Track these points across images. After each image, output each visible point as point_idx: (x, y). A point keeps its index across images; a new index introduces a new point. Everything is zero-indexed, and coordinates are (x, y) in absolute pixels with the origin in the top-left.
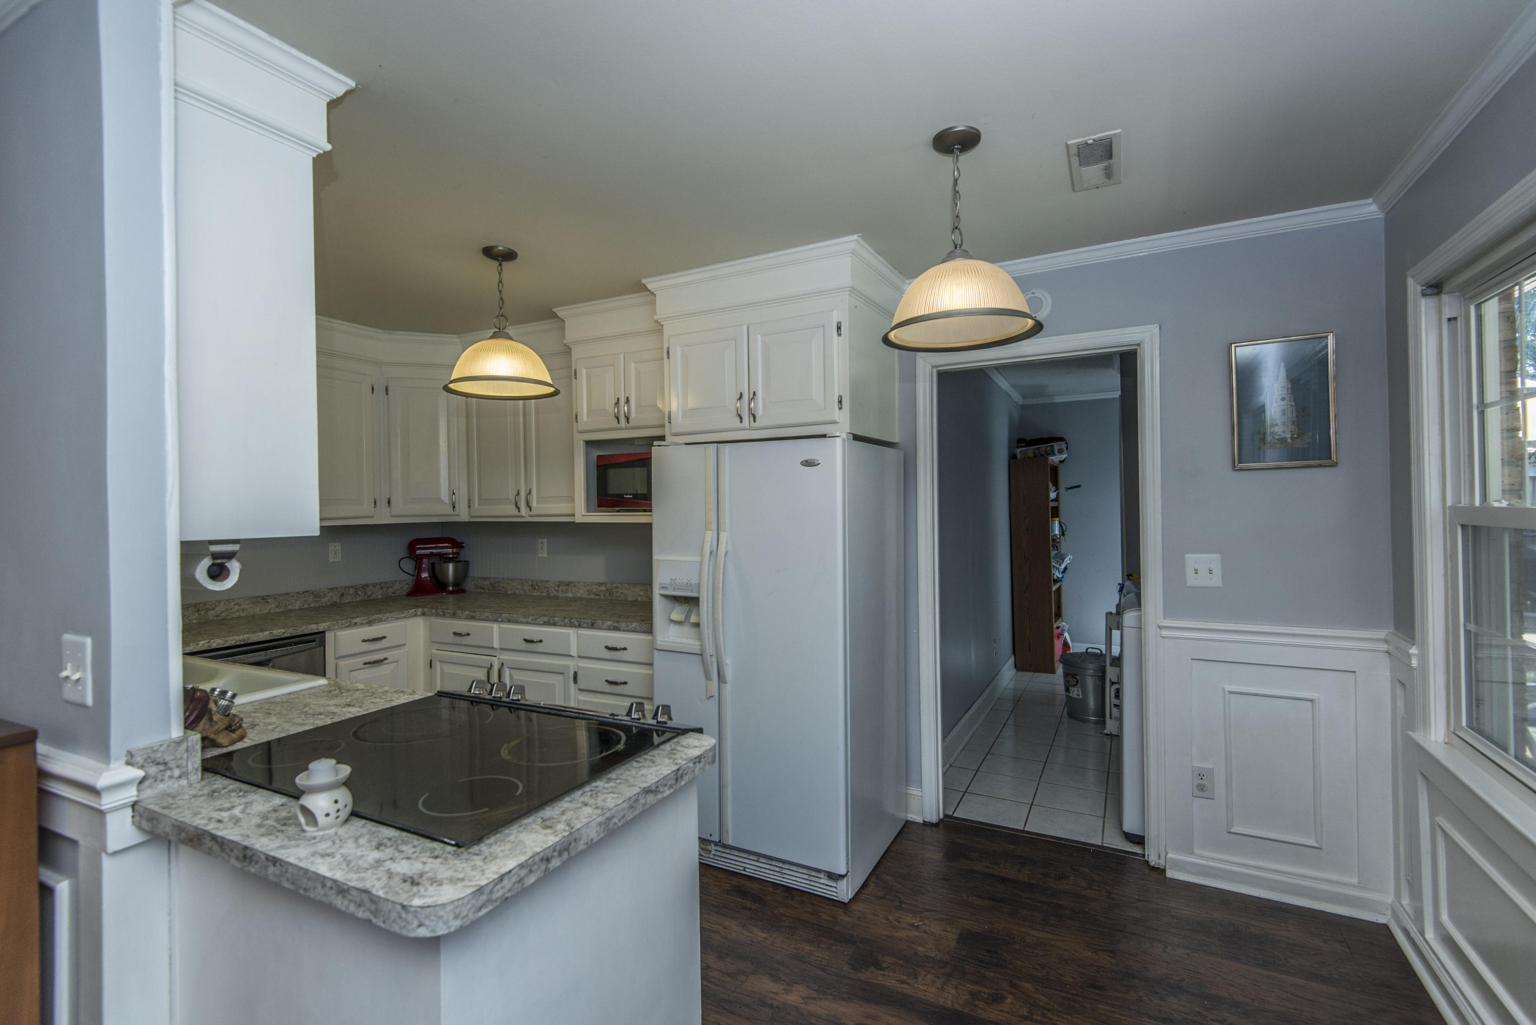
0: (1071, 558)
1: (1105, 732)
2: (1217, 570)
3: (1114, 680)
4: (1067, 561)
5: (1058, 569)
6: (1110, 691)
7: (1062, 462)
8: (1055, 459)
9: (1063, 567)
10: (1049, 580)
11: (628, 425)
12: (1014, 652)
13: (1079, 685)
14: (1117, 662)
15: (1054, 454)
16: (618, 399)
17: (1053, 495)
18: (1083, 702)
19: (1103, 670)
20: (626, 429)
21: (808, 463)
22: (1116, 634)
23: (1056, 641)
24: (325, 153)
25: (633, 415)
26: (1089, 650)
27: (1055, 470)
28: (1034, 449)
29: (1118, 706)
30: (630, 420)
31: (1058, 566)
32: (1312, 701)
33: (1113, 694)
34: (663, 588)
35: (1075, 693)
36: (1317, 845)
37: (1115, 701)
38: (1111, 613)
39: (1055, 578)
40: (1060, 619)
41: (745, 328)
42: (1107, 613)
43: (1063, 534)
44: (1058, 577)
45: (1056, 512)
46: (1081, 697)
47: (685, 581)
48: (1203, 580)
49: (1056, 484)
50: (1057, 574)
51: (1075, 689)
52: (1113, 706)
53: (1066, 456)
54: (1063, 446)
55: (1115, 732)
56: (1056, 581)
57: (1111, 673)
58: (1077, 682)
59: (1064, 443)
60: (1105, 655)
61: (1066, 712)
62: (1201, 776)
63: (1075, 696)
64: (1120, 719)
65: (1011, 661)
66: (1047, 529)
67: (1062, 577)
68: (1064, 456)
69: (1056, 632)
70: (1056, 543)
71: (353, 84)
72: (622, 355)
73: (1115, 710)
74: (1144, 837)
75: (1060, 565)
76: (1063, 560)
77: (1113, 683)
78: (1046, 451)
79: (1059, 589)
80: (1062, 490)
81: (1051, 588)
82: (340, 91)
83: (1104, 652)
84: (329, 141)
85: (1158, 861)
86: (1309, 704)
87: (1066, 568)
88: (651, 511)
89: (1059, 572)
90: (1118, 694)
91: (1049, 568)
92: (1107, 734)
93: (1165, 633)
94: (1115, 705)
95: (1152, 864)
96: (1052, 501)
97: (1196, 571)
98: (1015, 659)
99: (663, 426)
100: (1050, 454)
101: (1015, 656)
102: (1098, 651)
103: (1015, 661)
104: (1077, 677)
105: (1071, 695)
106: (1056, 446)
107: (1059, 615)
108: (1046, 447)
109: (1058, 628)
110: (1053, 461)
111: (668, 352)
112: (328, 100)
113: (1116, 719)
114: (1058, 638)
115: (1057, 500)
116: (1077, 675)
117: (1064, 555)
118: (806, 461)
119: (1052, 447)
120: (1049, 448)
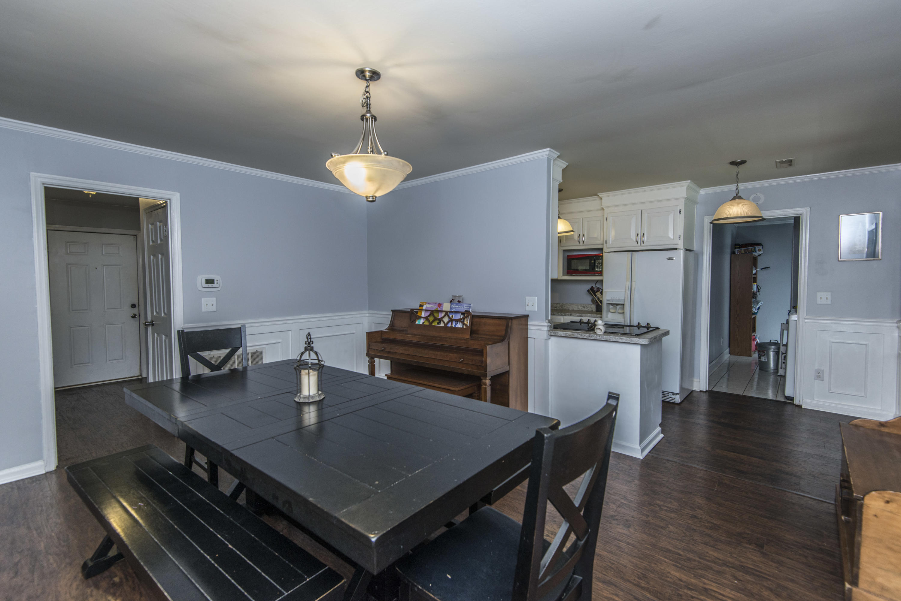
0: (762, 303)
1: (778, 374)
2: (829, 297)
3: (784, 352)
4: (760, 304)
5: (755, 308)
6: (781, 357)
7: (759, 255)
8: (756, 254)
9: (758, 307)
10: (750, 313)
11: (583, 244)
12: (729, 346)
13: (766, 355)
14: (786, 345)
15: (756, 251)
16: (579, 235)
17: (754, 272)
18: (768, 363)
19: (779, 349)
20: (582, 245)
21: (669, 259)
22: (785, 332)
23: (752, 341)
24: (561, 182)
25: (585, 241)
26: (772, 341)
27: (755, 259)
28: (745, 250)
29: (785, 363)
30: (584, 243)
31: (755, 306)
32: (866, 345)
33: (783, 358)
34: (608, 301)
35: (764, 359)
36: (865, 396)
37: (783, 361)
38: (784, 323)
39: (753, 312)
40: (755, 333)
41: (640, 211)
42: (781, 324)
43: (759, 291)
44: (755, 312)
45: (755, 280)
46: (766, 361)
47: (617, 298)
48: (824, 301)
49: (755, 265)
50: (754, 310)
51: (764, 357)
52: (782, 363)
53: (762, 252)
54: (761, 248)
55: (783, 374)
56: (754, 314)
57: (782, 349)
58: (765, 354)
59: (761, 246)
60: (780, 344)
61: (758, 368)
62: (819, 372)
63: (764, 360)
64: (785, 369)
65: (728, 350)
66: (751, 288)
67: (757, 312)
68: (761, 252)
69: (753, 337)
70: (755, 295)
71: (567, 164)
72: (582, 219)
73: (783, 365)
74: (793, 397)
75: (756, 306)
76: (758, 303)
77: (783, 353)
78: (751, 250)
79: (755, 318)
80: (759, 269)
81: (751, 316)
82: (565, 166)
83: (779, 342)
84: (562, 180)
85: (799, 403)
86: (865, 346)
87: (759, 308)
88: (602, 275)
89: (755, 310)
90: (785, 358)
91: (751, 308)
92: (779, 375)
93: (806, 321)
94: (784, 363)
95: (797, 404)
96: (754, 274)
97: (821, 298)
98: (730, 349)
99: (603, 244)
100: (753, 252)
101: (730, 348)
102: (776, 342)
103: (730, 350)
104: (765, 352)
105: (761, 360)
106: (757, 248)
107: (754, 331)
108: (752, 248)
109: (753, 336)
110: (755, 255)
111: (606, 219)
112: (562, 169)
113: (784, 368)
114: (754, 340)
115: (756, 274)
116: (765, 351)
117: (758, 301)
118: (669, 258)
119: (755, 249)
120: (753, 249)
